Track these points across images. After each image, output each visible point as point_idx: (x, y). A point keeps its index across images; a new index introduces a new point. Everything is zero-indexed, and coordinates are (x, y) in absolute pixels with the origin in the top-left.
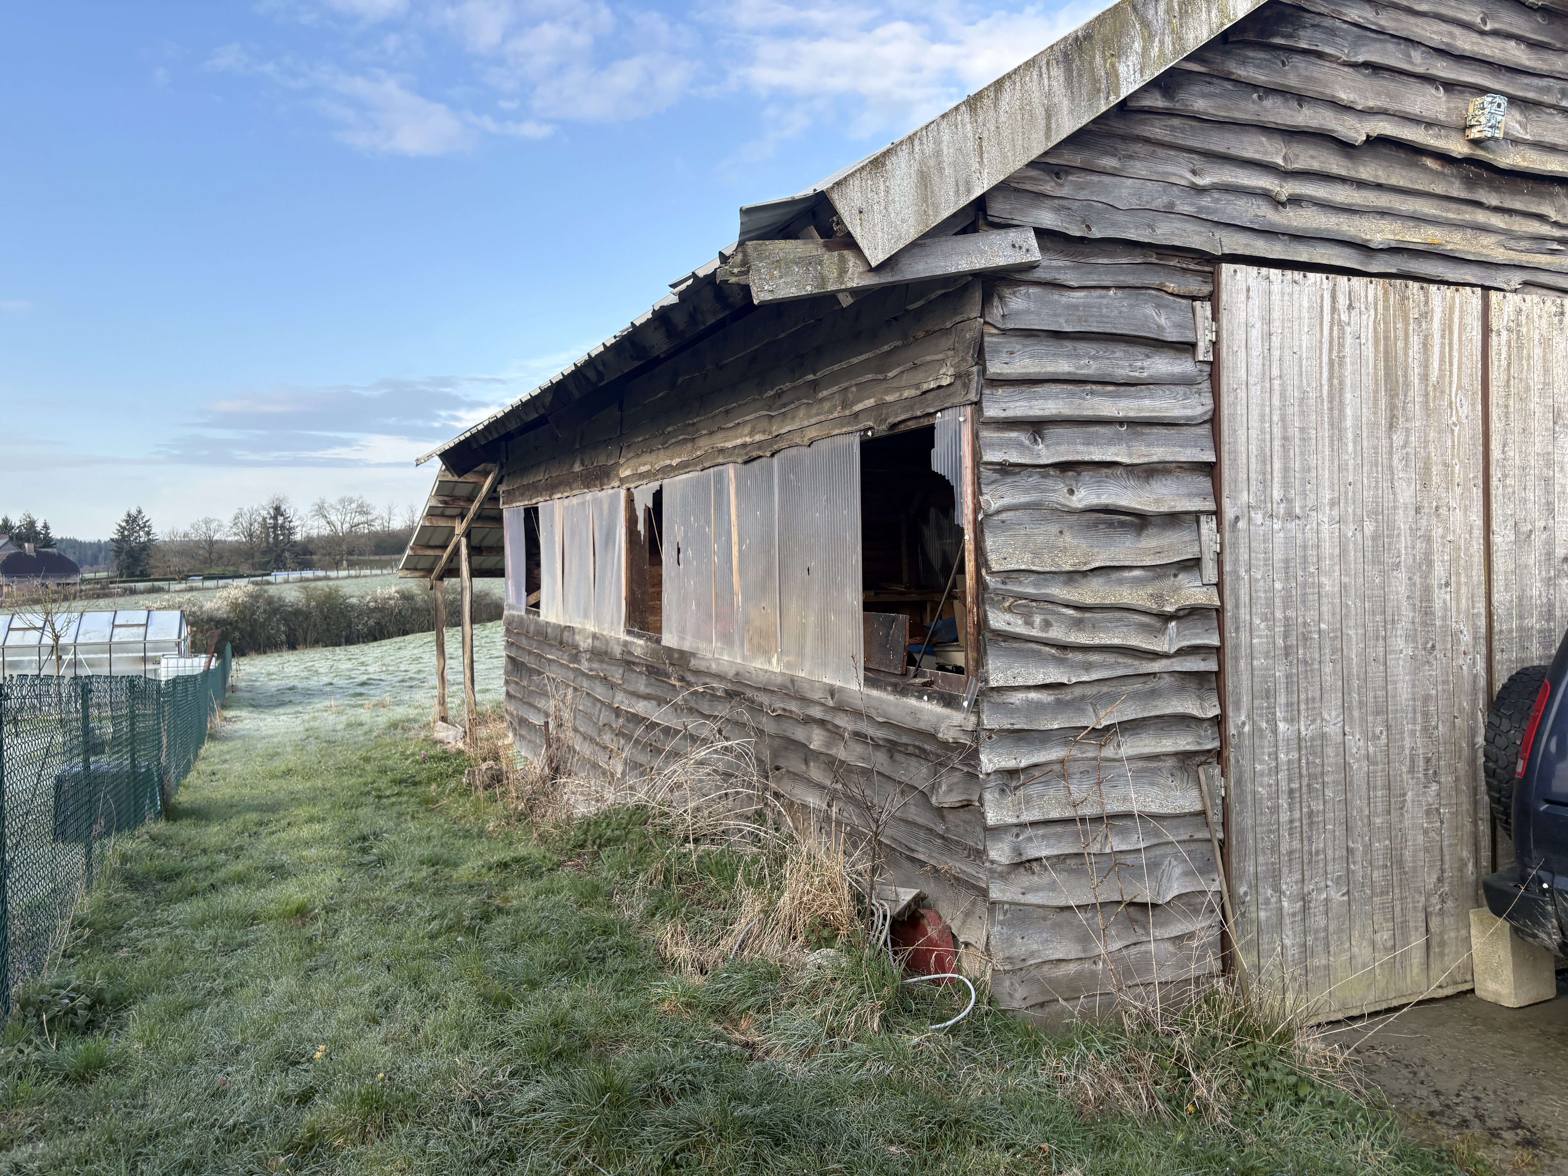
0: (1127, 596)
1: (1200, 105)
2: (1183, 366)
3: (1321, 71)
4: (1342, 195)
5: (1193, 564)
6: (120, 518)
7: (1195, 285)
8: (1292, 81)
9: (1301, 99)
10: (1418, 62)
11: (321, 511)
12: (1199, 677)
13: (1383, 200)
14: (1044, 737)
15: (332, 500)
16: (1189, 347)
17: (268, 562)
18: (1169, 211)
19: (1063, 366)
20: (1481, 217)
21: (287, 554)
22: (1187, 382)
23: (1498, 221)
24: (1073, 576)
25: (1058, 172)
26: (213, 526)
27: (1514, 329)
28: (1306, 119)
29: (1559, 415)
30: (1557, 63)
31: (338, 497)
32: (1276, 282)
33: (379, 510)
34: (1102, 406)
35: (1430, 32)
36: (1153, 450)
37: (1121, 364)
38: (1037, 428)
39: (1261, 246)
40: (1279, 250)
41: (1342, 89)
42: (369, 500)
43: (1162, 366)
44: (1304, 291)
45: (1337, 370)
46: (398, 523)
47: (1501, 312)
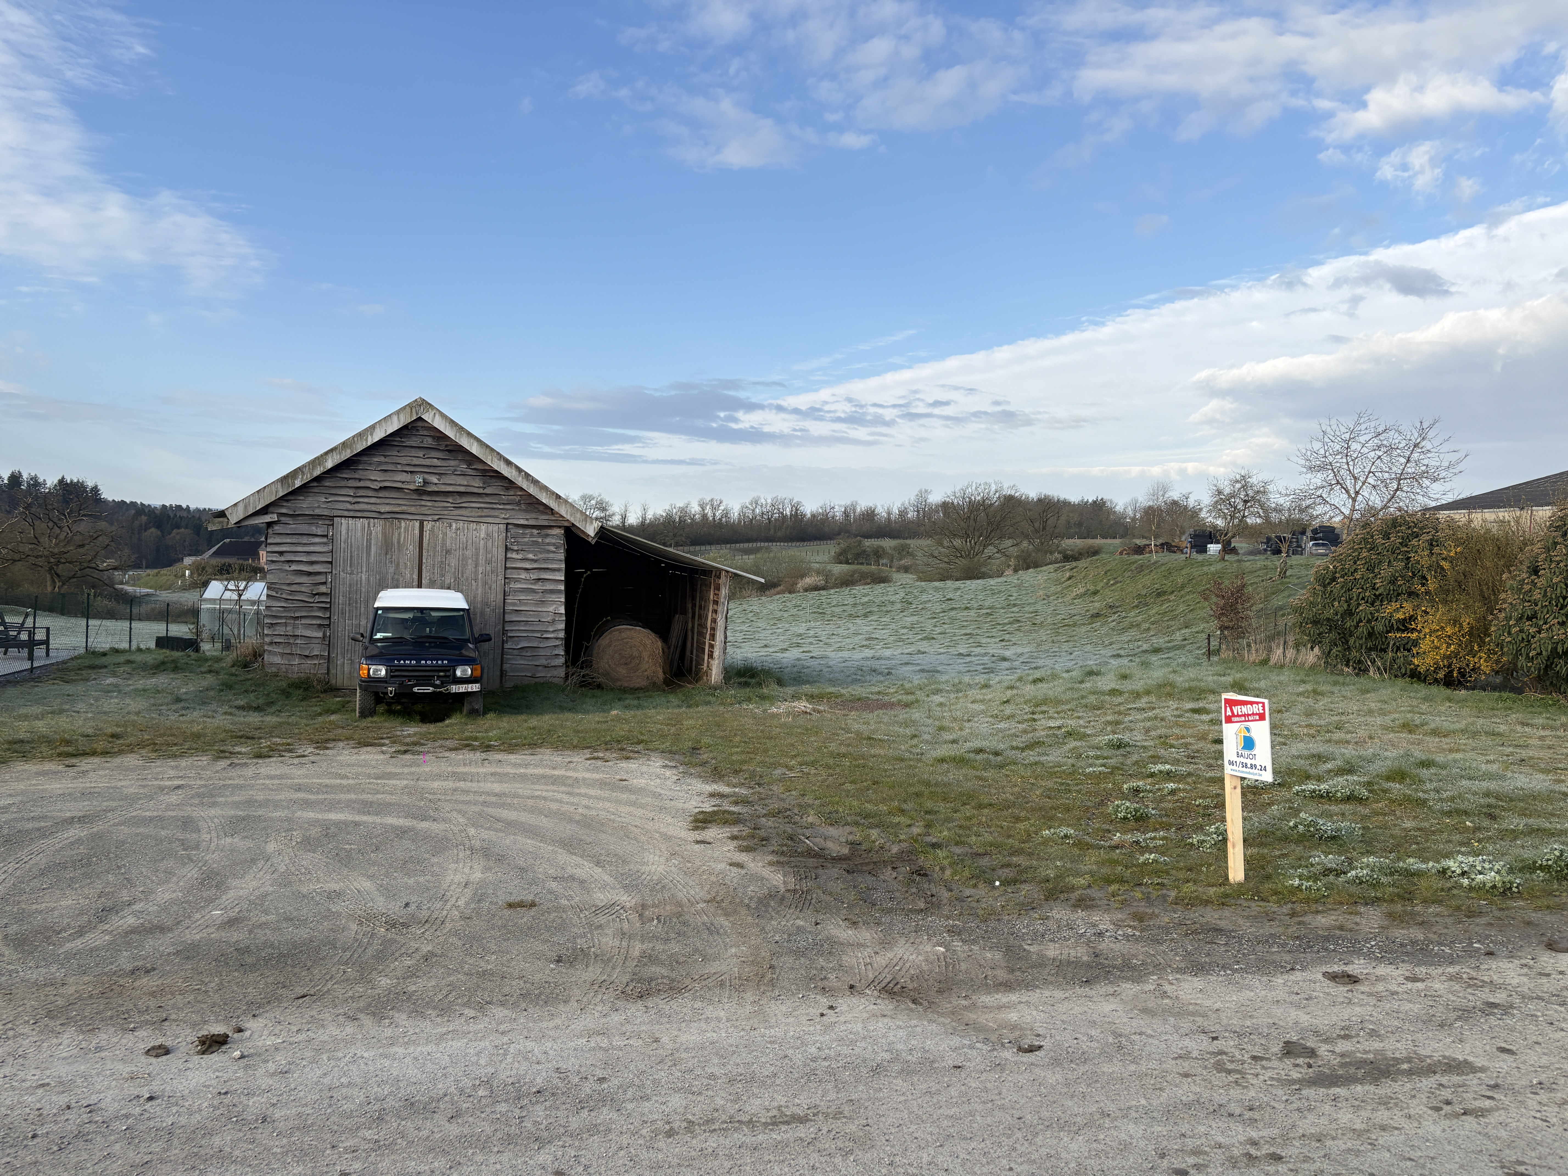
0: (303, 589)
1: (327, 484)
2: (325, 540)
3: (365, 473)
4: (373, 500)
5: (325, 583)
7: (327, 522)
8: (357, 476)
9: (360, 480)
10: (399, 467)
12: (325, 608)
13: (387, 501)
14: (281, 617)
16: (326, 536)
18: (319, 507)
19: (288, 541)
20: (423, 503)
22: (325, 544)
23: (429, 504)
24: (289, 584)
25: (287, 501)
27: (432, 530)
28: (362, 484)
29: (448, 552)
30: (452, 463)
31: (581, 494)
32: (351, 521)
33: (616, 508)
34: (300, 549)
35: (404, 461)
36: (314, 558)
37: (305, 540)
38: (281, 553)
39: (346, 513)
40: (352, 514)
41: (374, 476)
42: (606, 498)
43: (317, 540)
44: (359, 523)
45: (369, 541)
46: (633, 519)
47: (428, 526)
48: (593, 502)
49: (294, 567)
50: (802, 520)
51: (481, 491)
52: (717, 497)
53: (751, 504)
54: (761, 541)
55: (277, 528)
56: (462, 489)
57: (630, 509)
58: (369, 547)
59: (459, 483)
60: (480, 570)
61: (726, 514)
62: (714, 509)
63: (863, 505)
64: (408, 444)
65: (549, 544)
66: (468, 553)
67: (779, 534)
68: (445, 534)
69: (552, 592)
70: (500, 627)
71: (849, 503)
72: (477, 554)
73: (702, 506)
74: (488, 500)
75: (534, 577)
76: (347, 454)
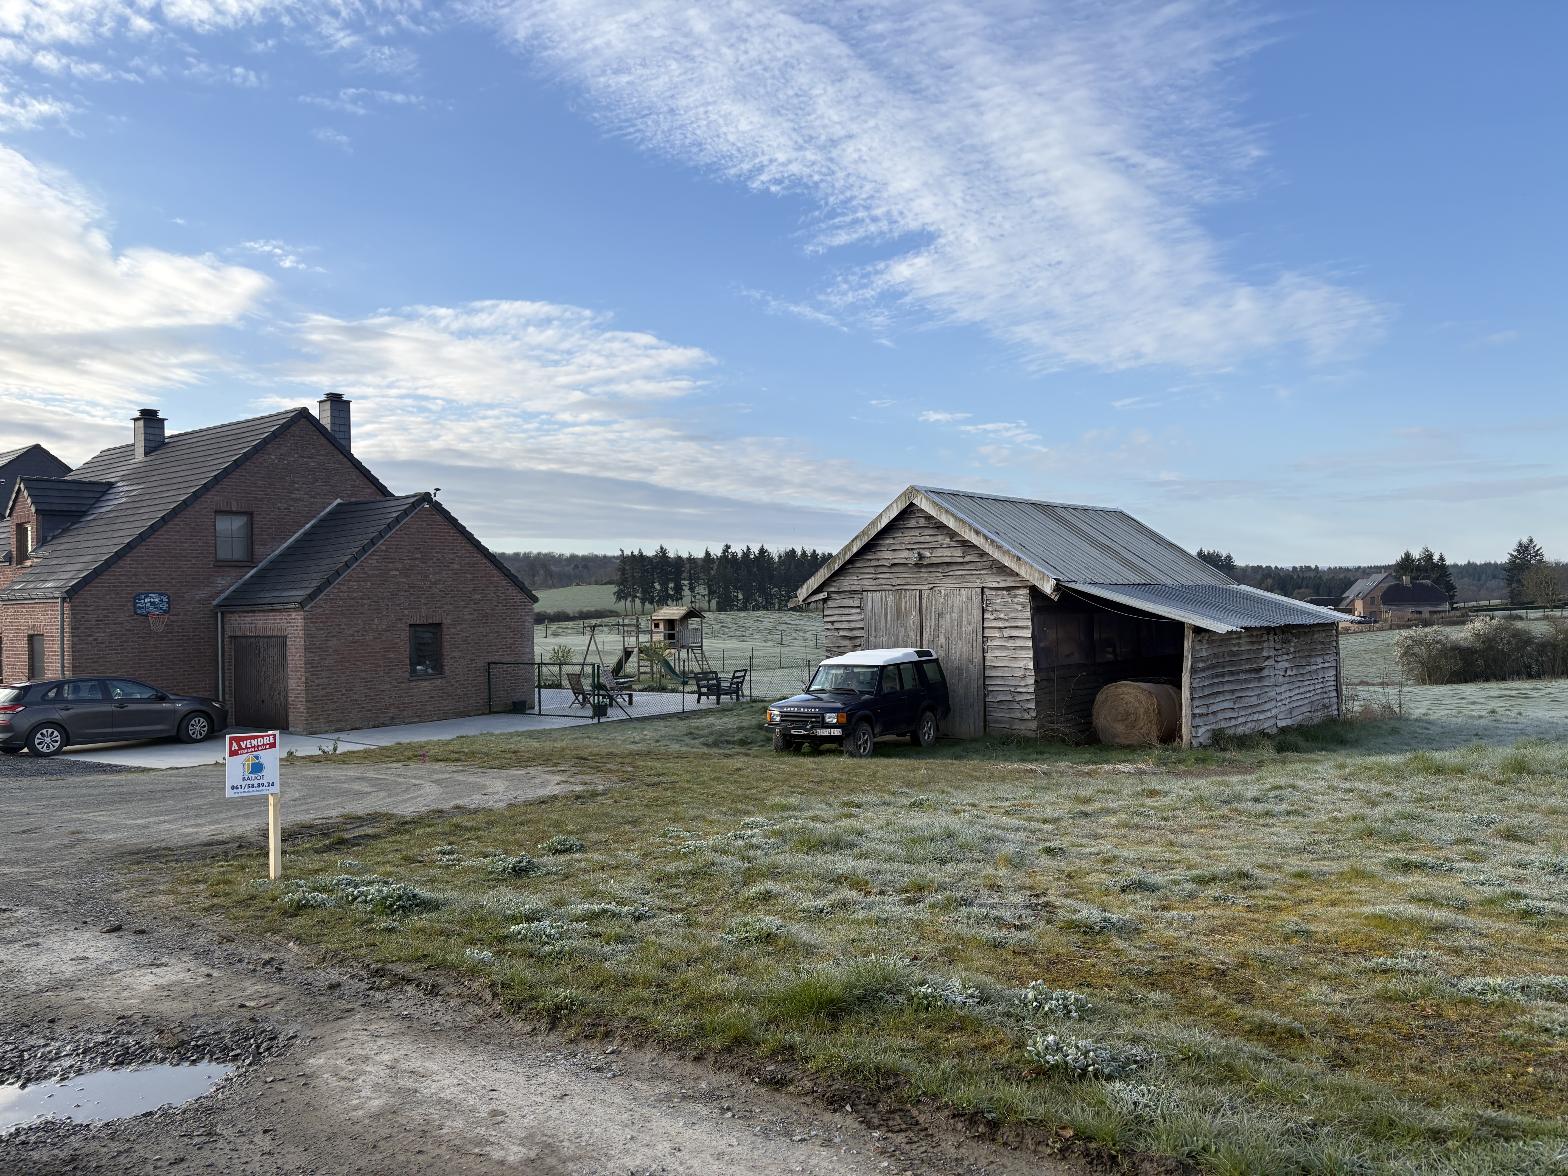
1: (858, 565)
2: (858, 610)
3: (879, 554)
4: (887, 575)
5: (860, 646)
6: (1512, 546)
7: (859, 596)
8: (874, 557)
9: (876, 560)
10: (904, 546)
13: (897, 575)
16: (859, 607)
18: (853, 584)
19: (837, 612)
20: (921, 575)
22: (859, 613)
23: (924, 575)
24: (838, 647)
25: (834, 581)
27: (928, 598)
28: (880, 563)
29: (940, 615)
30: (940, 538)
32: (874, 594)
34: (844, 618)
35: (907, 540)
36: (853, 625)
37: (846, 611)
38: (832, 623)
39: (871, 588)
40: (874, 588)
41: (886, 555)
43: (854, 611)
44: (879, 594)
45: (886, 609)
47: (925, 594)
49: (842, 633)
51: (961, 560)
55: (830, 603)
56: (948, 560)
58: (886, 614)
59: (945, 555)
60: (964, 630)
64: (908, 526)
65: (1017, 604)
66: (955, 615)
68: (937, 600)
69: (1022, 648)
70: (981, 681)
72: (961, 617)
74: (967, 567)
75: (1006, 635)
76: (866, 540)
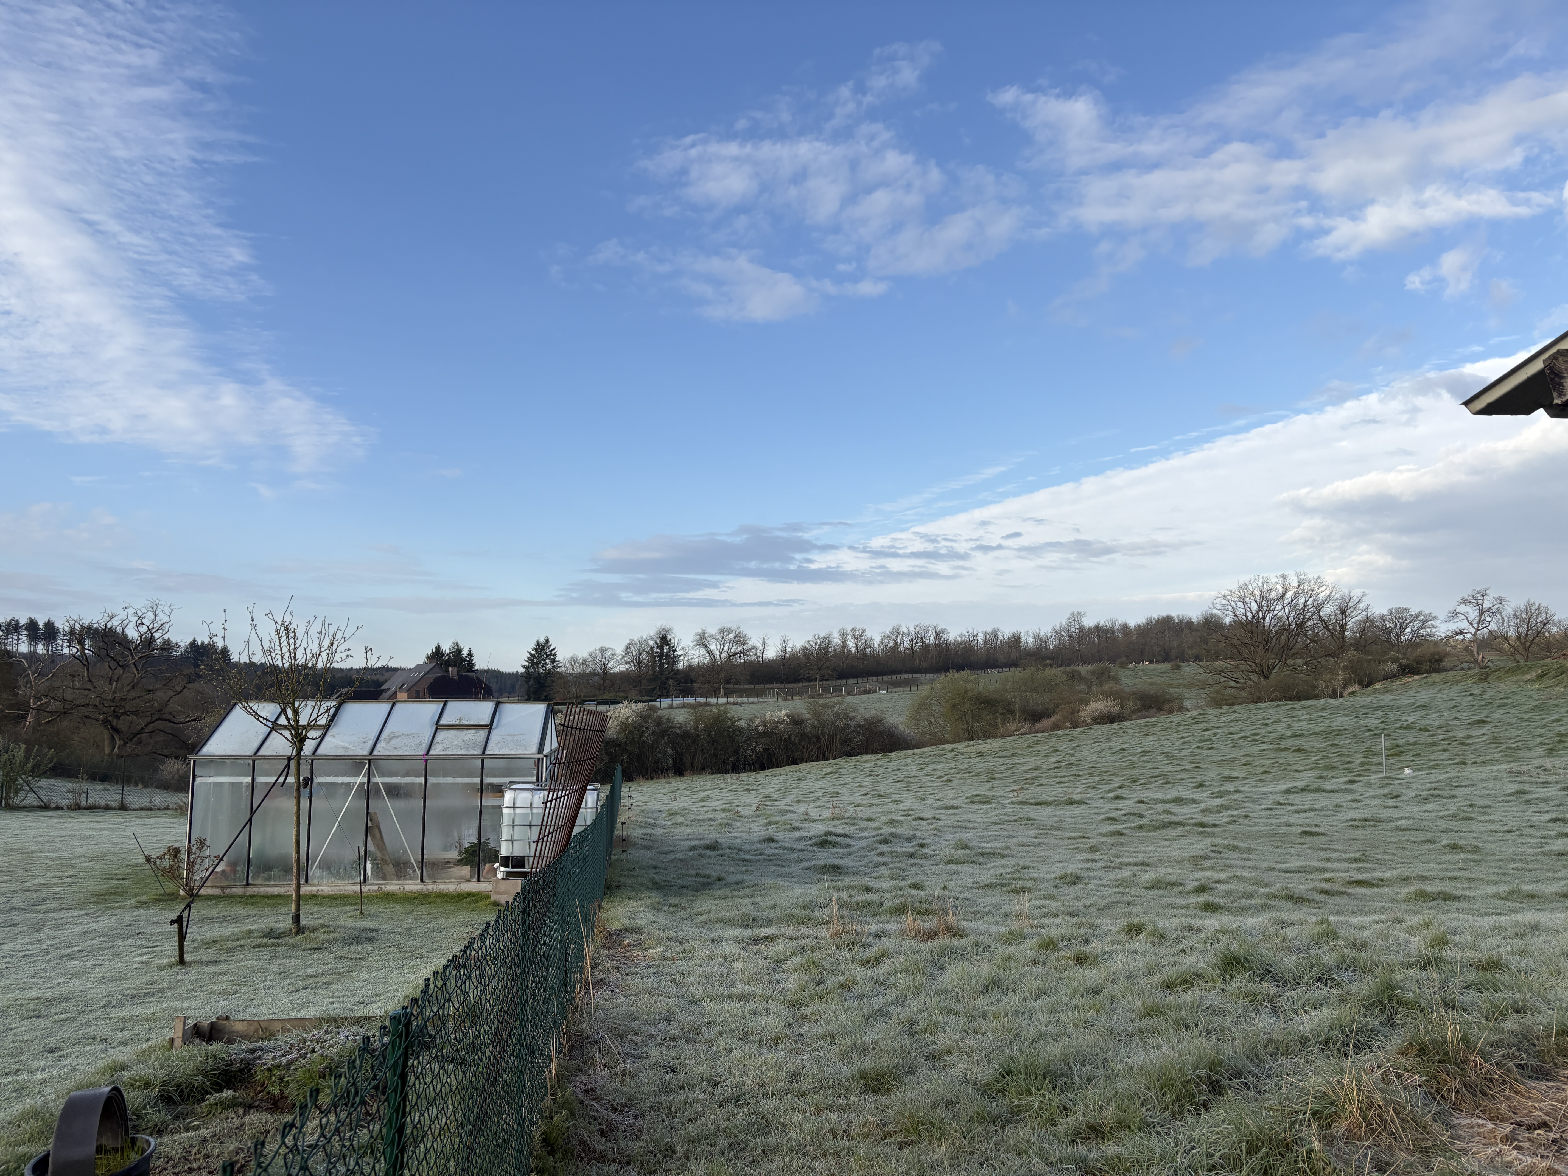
6: (529, 647)
11: (702, 641)
15: (712, 630)
17: (654, 689)
21: (670, 682)
26: (608, 654)
31: (719, 627)
33: (754, 641)
42: (746, 631)
46: (771, 653)
48: (732, 636)
50: (947, 649)
52: (859, 626)
53: (892, 632)
54: (906, 672)
57: (768, 642)
61: (869, 644)
62: (857, 639)
63: (1006, 631)
67: (925, 664)
71: (989, 630)
73: (843, 636)
